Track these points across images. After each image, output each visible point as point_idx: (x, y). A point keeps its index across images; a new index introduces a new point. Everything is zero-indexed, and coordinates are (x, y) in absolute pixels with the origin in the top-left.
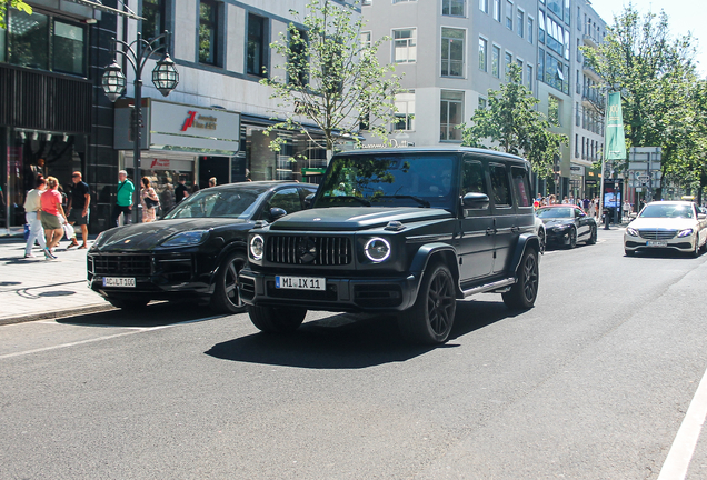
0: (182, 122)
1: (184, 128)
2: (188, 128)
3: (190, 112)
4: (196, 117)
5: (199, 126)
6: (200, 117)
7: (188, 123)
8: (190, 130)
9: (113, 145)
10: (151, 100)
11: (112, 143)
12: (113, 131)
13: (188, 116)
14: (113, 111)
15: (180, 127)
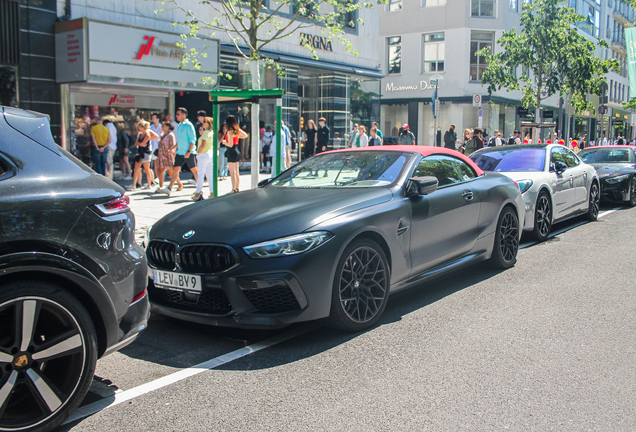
0: (136, 48)
1: (139, 56)
2: (144, 57)
3: (146, 38)
4: (155, 43)
5: (160, 54)
6: (162, 44)
7: (145, 50)
8: (146, 59)
9: (54, 77)
10: (88, 20)
11: (54, 76)
12: (53, 62)
13: (145, 42)
14: (54, 38)
15: (134, 55)
